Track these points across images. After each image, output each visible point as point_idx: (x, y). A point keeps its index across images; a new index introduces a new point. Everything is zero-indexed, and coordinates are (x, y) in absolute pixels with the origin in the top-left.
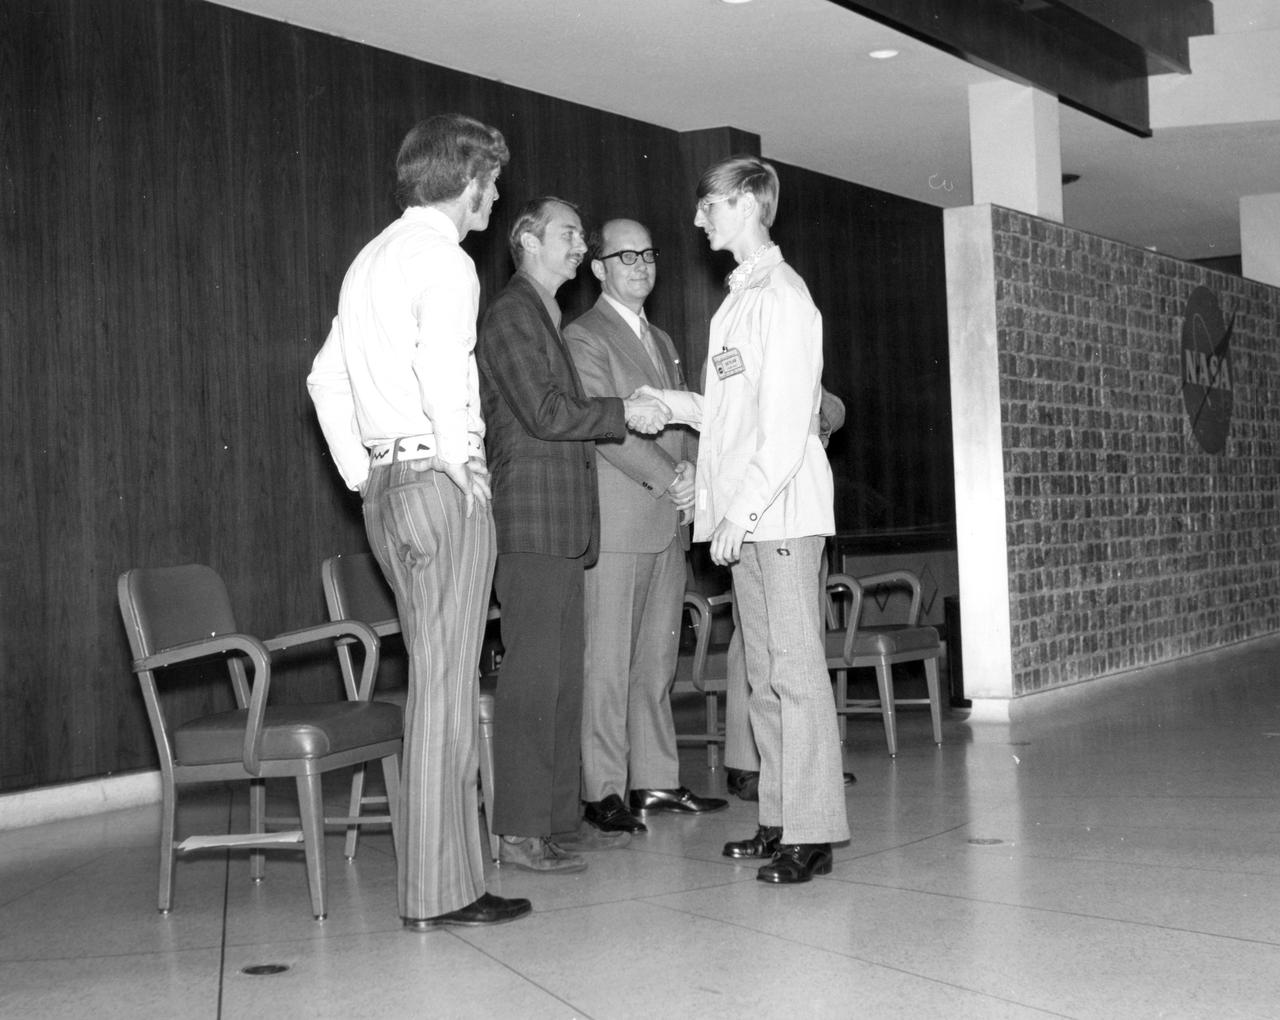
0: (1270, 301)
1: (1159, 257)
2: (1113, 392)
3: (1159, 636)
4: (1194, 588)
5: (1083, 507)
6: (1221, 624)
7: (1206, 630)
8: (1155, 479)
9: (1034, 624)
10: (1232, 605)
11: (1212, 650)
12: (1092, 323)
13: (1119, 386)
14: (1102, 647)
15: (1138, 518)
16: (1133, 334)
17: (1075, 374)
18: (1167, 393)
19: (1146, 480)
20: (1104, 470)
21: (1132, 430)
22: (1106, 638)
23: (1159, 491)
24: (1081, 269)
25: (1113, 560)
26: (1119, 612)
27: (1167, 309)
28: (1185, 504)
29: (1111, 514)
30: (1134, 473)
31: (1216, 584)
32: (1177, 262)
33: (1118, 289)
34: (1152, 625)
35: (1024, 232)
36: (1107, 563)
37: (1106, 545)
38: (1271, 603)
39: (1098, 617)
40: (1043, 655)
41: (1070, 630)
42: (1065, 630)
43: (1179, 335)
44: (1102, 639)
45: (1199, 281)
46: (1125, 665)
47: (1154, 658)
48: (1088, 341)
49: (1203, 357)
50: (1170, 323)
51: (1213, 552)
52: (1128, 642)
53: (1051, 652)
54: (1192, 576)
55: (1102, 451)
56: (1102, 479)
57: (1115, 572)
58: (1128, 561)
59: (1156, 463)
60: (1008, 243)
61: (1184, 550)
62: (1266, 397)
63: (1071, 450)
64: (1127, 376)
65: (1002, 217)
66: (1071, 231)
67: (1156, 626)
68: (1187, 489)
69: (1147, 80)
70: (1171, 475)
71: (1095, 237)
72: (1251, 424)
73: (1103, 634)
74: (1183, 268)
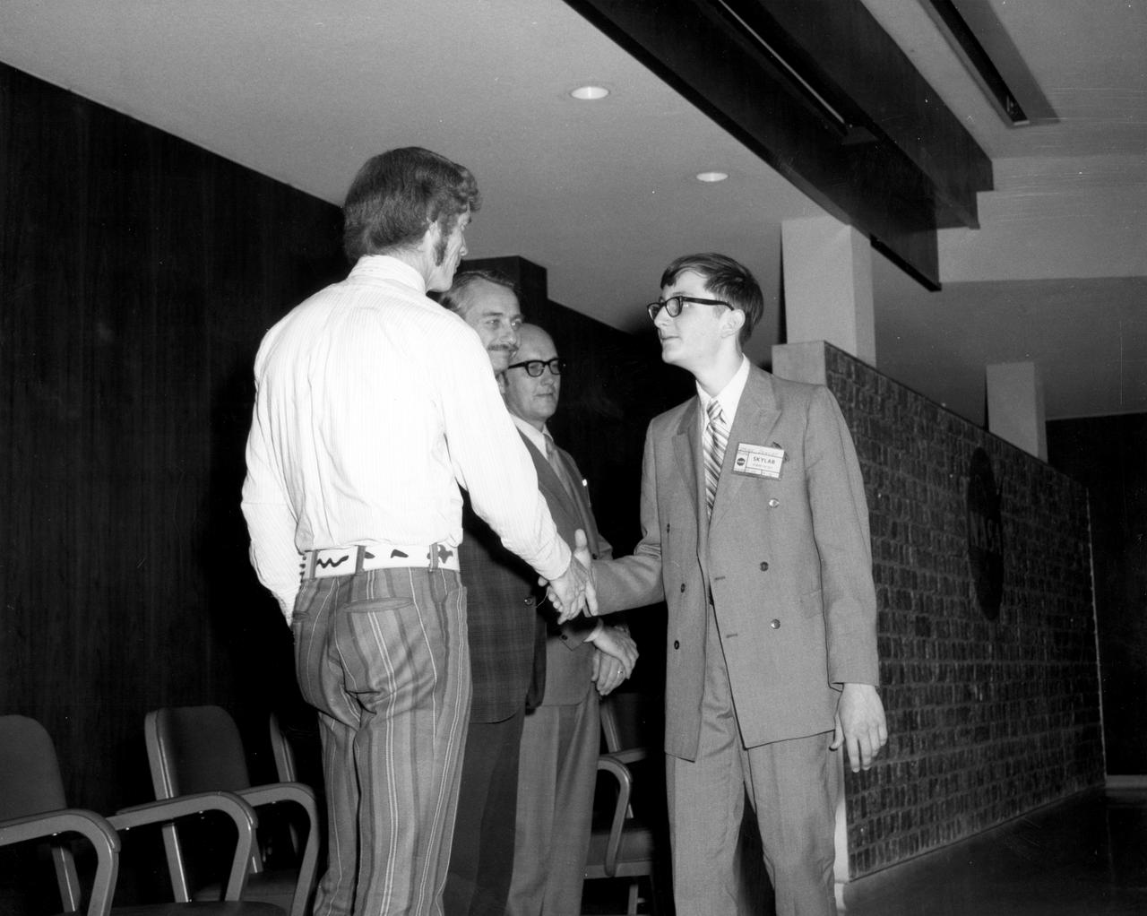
0: (1026, 468)
1: (949, 414)
2: (918, 550)
3: (957, 812)
4: (981, 761)
5: (898, 671)
6: (1001, 800)
7: (991, 805)
8: (951, 643)
9: (863, 798)
10: (1007, 780)
11: (996, 826)
12: (901, 477)
13: (923, 544)
14: (916, 823)
15: (939, 685)
16: (931, 491)
17: (890, 527)
18: (957, 556)
19: (945, 645)
20: (914, 633)
21: (933, 591)
22: (918, 813)
23: (955, 659)
24: (893, 420)
25: (922, 730)
26: (928, 786)
27: (955, 468)
28: (972, 670)
29: (920, 680)
30: (935, 637)
31: (997, 756)
32: (962, 421)
33: (920, 444)
34: (952, 799)
35: (849, 375)
36: (918, 732)
37: (917, 713)
38: (1035, 776)
39: (911, 792)
40: (871, 833)
41: (891, 805)
42: (888, 805)
43: (964, 496)
44: (916, 814)
45: (977, 442)
46: (933, 844)
47: (954, 837)
48: (898, 496)
49: (982, 519)
50: (958, 484)
51: (993, 723)
52: (935, 818)
53: (879, 829)
54: (979, 748)
55: (911, 612)
56: (912, 642)
57: (924, 743)
58: (933, 731)
59: (951, 628)
60: (837, 385)
61: (973, 721)
62: (1025, 566)
63: (887, 610)
64: (929, 535)
65: (833, 356)
66: (884, 378)
67: (955, 802)
68: (974, 656)
69: (936, 233)
70: (962, 641)
71: (903, 388)
72: (1016, 591)
73: (916, 810)
74: (966, 428)
